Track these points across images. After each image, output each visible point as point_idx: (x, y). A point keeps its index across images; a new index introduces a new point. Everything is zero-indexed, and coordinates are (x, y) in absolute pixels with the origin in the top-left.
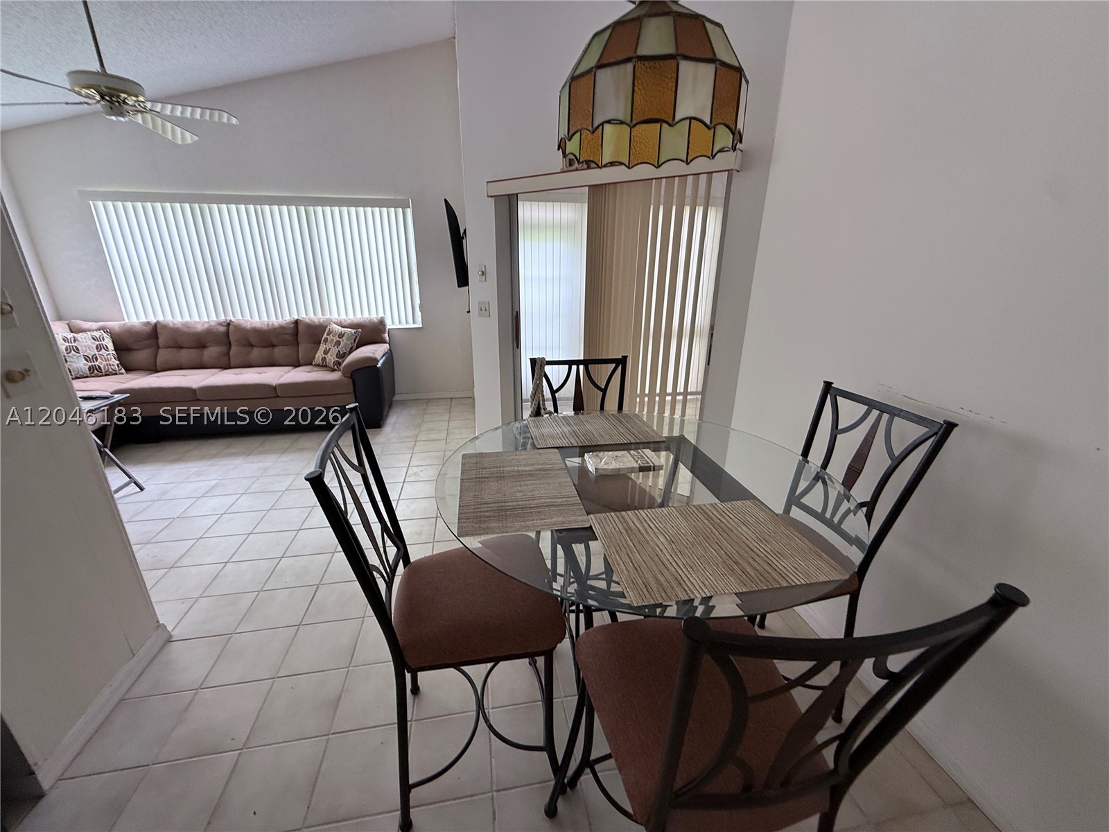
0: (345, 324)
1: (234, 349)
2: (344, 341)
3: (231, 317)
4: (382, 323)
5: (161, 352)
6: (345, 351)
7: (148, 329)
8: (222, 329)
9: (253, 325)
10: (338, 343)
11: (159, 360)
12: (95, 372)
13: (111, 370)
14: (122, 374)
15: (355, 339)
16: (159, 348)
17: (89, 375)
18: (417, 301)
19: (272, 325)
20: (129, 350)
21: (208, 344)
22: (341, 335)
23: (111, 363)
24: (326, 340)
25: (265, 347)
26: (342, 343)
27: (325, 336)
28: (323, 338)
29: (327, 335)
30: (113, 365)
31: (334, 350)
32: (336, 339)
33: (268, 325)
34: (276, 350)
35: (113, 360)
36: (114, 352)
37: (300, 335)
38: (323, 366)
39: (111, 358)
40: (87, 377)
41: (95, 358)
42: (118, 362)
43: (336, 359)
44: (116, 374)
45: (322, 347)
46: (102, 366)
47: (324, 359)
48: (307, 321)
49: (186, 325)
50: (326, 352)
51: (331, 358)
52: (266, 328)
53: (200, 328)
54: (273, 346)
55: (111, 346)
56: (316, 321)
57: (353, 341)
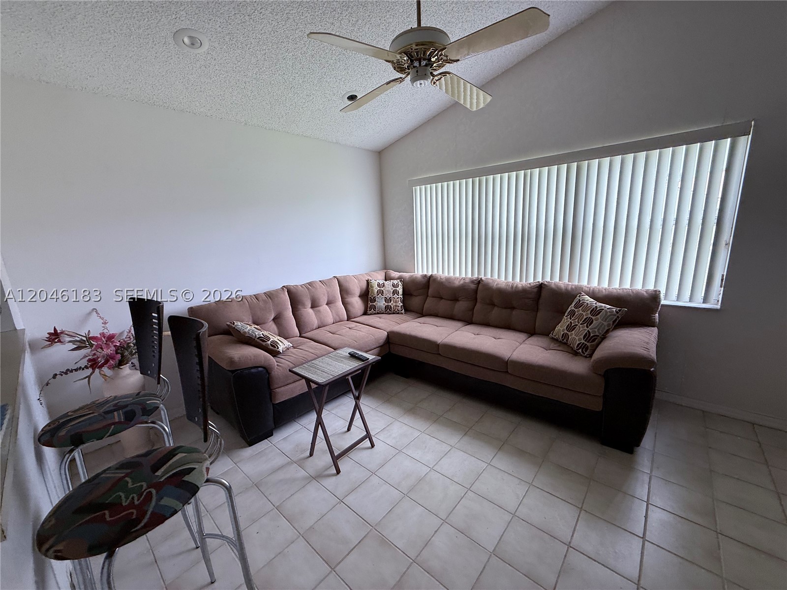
0: (600, 295)
1: (478, 306)
2: (597, 321)
3: (482, 276)
4: (655, 297)
5: (429, 300)
6: (597, 334)
7: (424, 281)
8: (473, 286)
9: (499, 286)
10: (589, 322)
11: (426, 306)
12: (388, 310)
13: (396, 310)
14: (402, 314)
15: (616, 320)
16: (428, 296)
17: (384, 312)
18: (721, 269)
19: (516, 287)
20: (411, 295)
21: (460, 299)
22: (596, 312)
23: (398, 304)
24: (572, 313)
25: (505, 308)
26: (594, 322)
27: (572, 307)
28: (569, 309)
29: (576, 307)
30: (399, 307)
31: (582, 329)
32: (587, 315)
33: (512, 287)
34: (514, 312)
35: (400, 302)
36: (401, 296)
37: (541, 301)
38: (562, 343)
39: (399, 301)
40: (383, 313)
41: (390, 300)
42: (402, 304)
43: (583, 341)
44: (398, 313)
45: (566, 321)
46: (392, 306)
47: (565, 336)
48: (553, 286)
49: (448, 280)
50: (570, 328)
51: (576, 338)
52: (510, 289)
53: (457, 283)
54: (513, 308)
55: (401, 291)
56: (563, 286)
57: (611, 323)
